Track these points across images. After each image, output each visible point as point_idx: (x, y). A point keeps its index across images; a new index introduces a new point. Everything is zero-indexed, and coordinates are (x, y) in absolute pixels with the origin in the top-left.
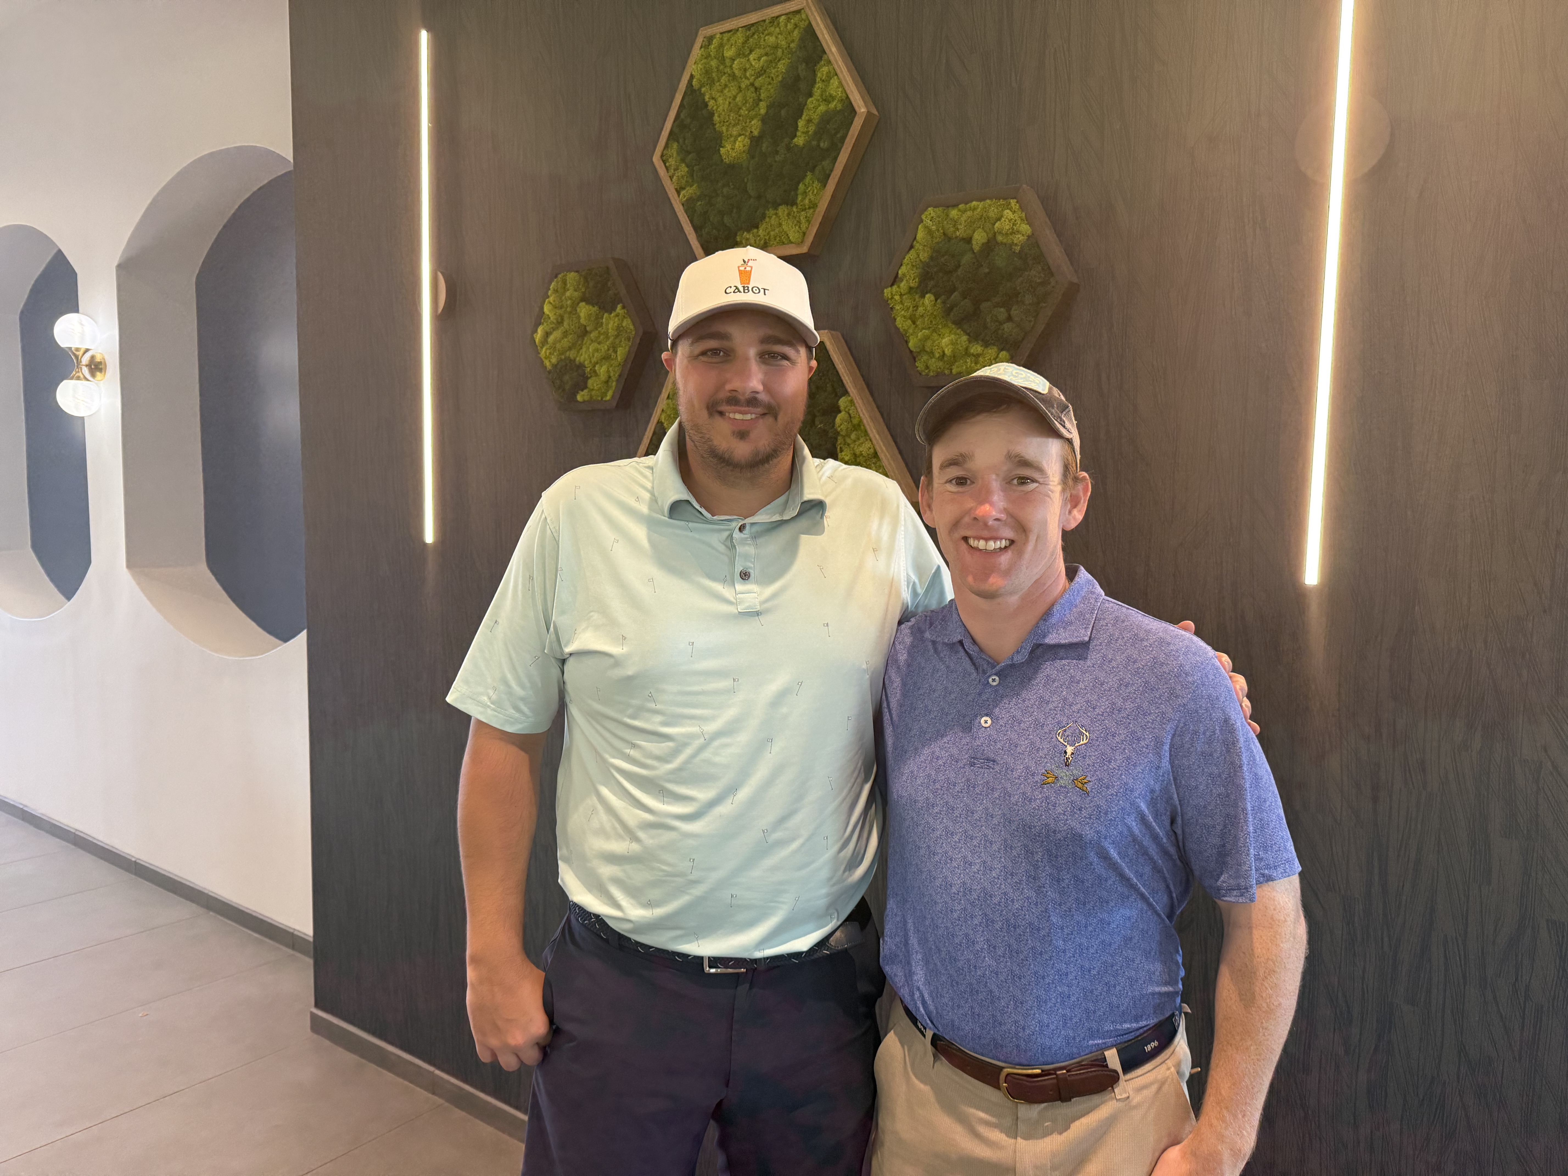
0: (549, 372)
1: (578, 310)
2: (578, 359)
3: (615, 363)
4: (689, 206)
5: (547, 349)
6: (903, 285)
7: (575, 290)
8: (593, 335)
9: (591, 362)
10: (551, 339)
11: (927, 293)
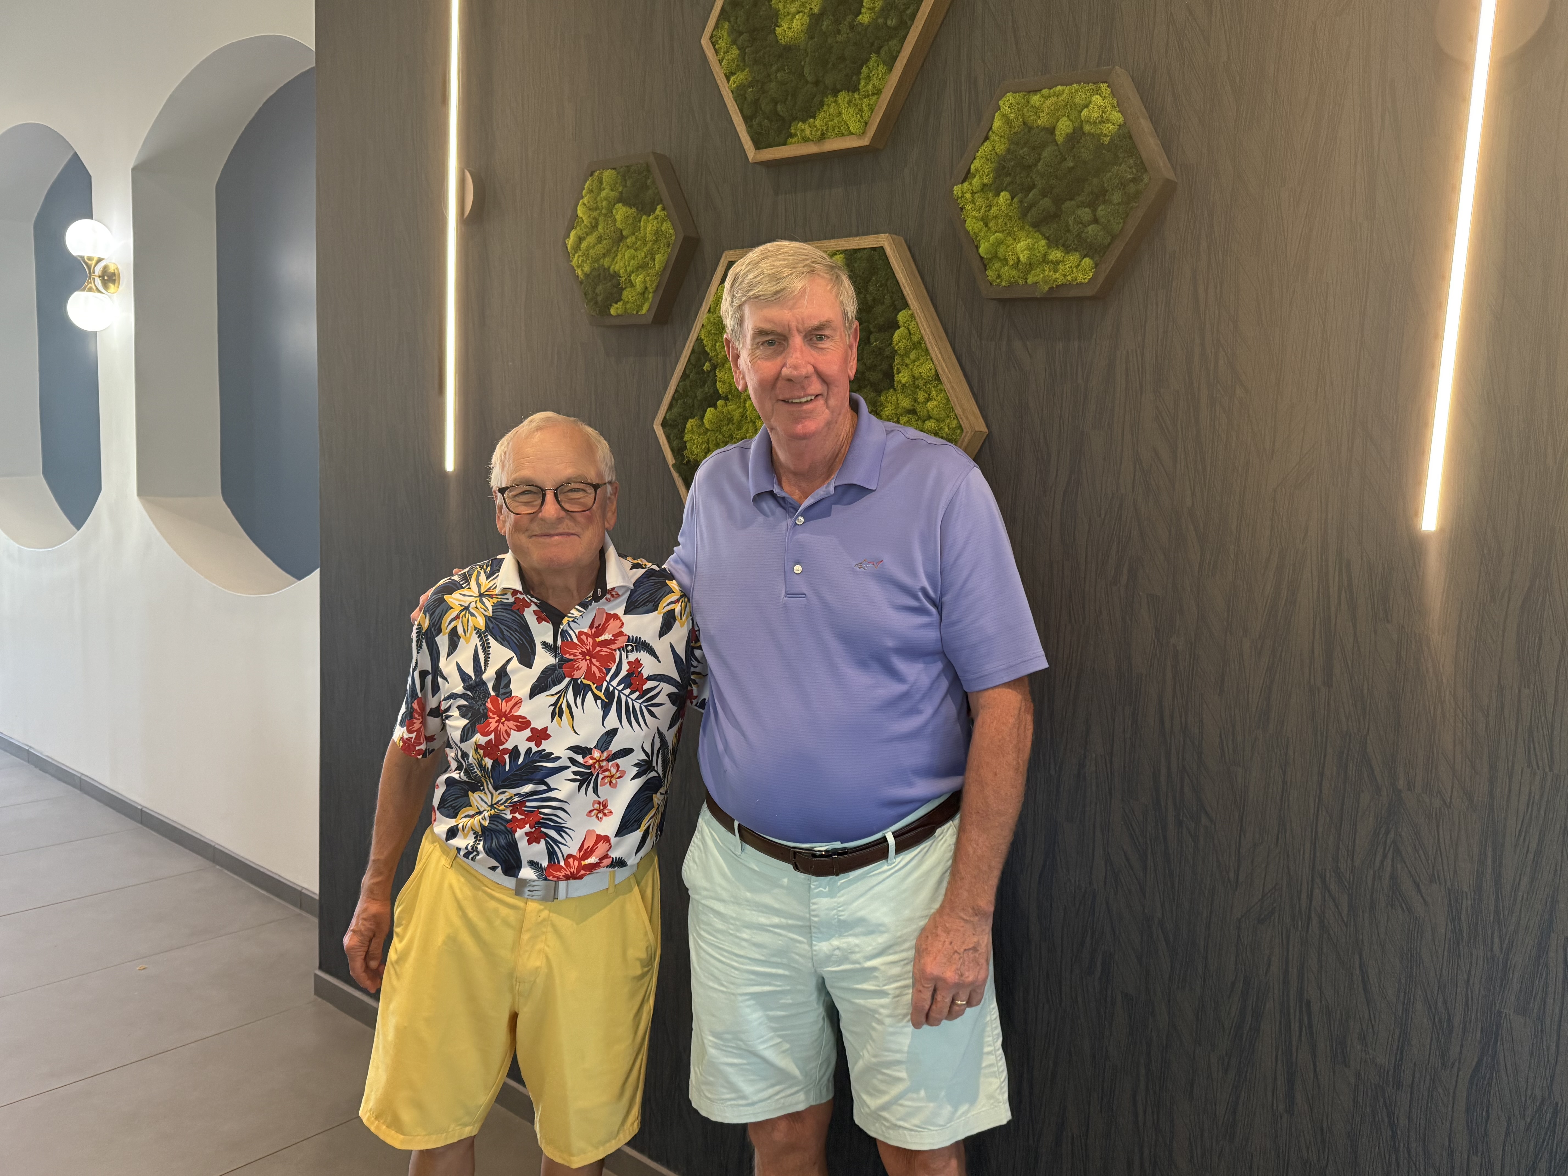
0: (581, 283)
1: (614, 211)
2: (613, 267)
3: (652, 272)
4: (740, 95)
5: (579, 256)
6: (976, 182)
7: (612, 190)
8: (629, 240)
9: (626, 270)
10: (584, 245)
11: (1002, 191)
